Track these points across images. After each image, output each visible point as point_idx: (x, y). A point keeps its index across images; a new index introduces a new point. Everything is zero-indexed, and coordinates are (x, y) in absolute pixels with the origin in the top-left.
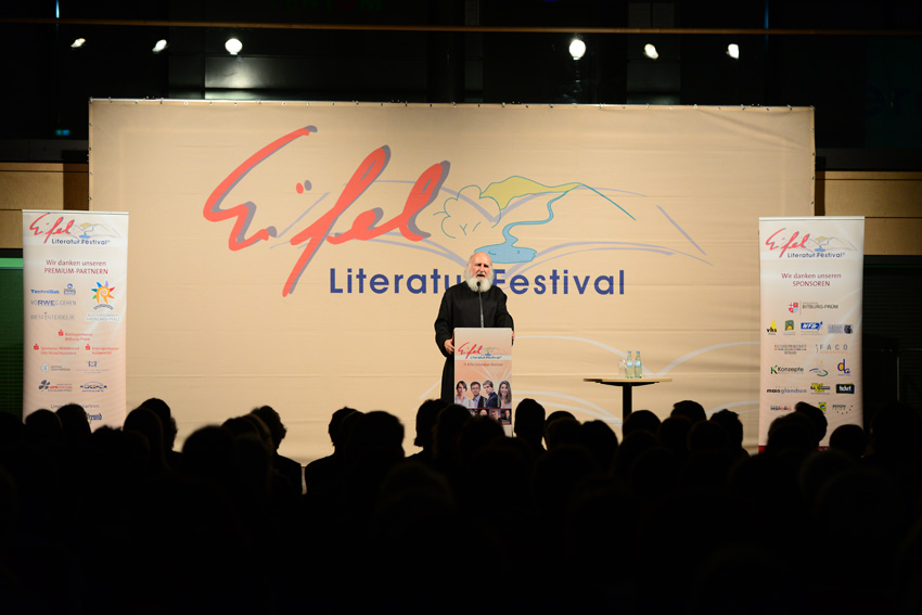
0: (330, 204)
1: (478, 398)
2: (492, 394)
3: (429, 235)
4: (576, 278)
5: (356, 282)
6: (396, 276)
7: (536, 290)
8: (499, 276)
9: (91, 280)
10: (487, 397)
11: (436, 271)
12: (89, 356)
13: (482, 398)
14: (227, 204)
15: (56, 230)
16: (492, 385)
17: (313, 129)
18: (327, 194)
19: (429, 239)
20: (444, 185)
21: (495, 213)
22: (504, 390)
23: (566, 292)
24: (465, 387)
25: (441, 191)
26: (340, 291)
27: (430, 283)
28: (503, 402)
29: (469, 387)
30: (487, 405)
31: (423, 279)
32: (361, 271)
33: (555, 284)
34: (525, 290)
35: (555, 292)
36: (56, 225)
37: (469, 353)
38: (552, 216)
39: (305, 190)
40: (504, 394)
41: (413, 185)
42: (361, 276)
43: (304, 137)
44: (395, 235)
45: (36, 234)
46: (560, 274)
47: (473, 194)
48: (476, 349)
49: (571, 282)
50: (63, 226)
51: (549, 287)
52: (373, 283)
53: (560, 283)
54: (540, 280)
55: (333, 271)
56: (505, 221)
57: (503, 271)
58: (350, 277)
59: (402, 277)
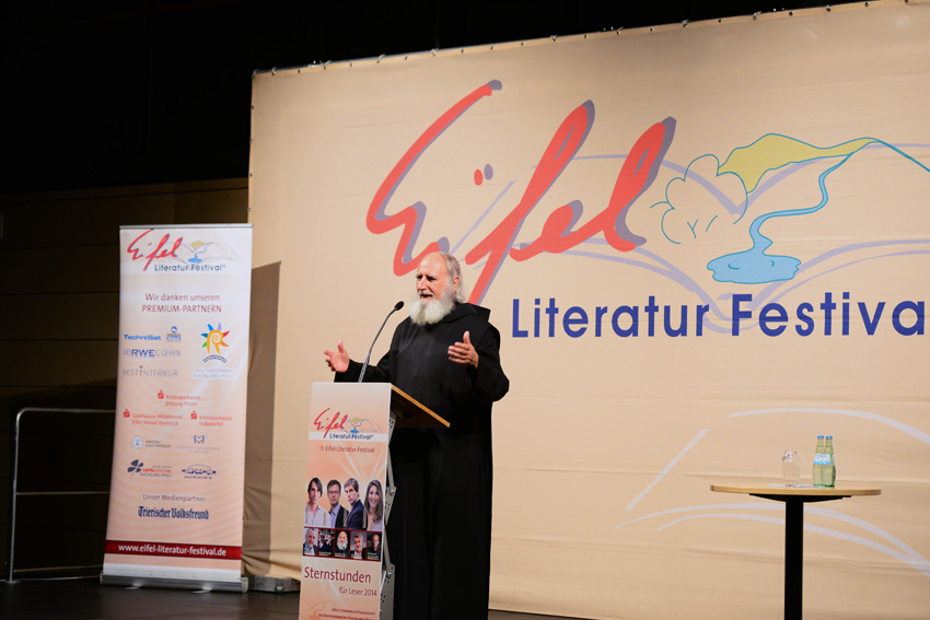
0: (514, 199)
1: (336, 510)
2: (356, 504)
3: (643, 241)
4: (862, 306)
5: (545, 318)
6: (598, 309)
7: (798, 328)
8: (743, 307)
9: (199, 321)
10: (349, 508)
11: (652, 299)
12: (195, 427)
13: (342, 509)
14: (393, 208)
15: (160, 253)
16: (356, 488)
17: (496, 85)
18: (511, 184)
19: (642, 247)
20: (665, 158)
21: (738, 198)
22: (373, 496)
23: (846, 331)
24: (320, 490)
25: (662, 169)
26: (525, 334)
27: (643, 317)
28: (371, 518)
29: (325, 488)
30: (349, 523)
31: (634, 312)
32: (552, 301)
33: (828, 318)
34: (782, 329)
35: (828, 331)
36: (161, 245)
37: (329, 428)
38: (825, 199)
39: (484, 180)
40: (373, 505)
41: (624, 160)
42: (552, 310)
43: (485, 98)
44: (598, 244)
45: (134, 258)
46: (838, 300)
47: (706, 169)
48: (339, 421)
49: (855, 312)
50: (168, 246)
51: (819, 324)
52: (567, 321)
53: (837, 314)
54: (805, 311)
55: (516, 303)
56: (754, 212)
57: (748, 298)
58: (537, 311)
59: (605, 310)
